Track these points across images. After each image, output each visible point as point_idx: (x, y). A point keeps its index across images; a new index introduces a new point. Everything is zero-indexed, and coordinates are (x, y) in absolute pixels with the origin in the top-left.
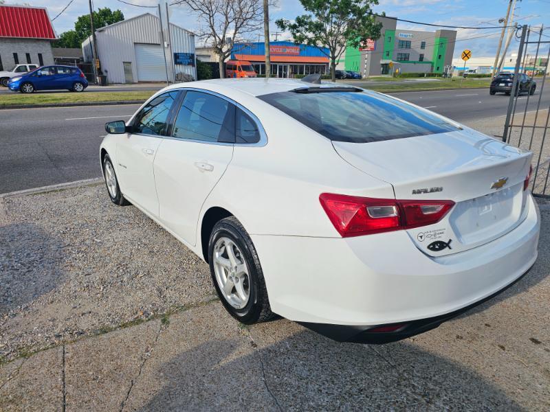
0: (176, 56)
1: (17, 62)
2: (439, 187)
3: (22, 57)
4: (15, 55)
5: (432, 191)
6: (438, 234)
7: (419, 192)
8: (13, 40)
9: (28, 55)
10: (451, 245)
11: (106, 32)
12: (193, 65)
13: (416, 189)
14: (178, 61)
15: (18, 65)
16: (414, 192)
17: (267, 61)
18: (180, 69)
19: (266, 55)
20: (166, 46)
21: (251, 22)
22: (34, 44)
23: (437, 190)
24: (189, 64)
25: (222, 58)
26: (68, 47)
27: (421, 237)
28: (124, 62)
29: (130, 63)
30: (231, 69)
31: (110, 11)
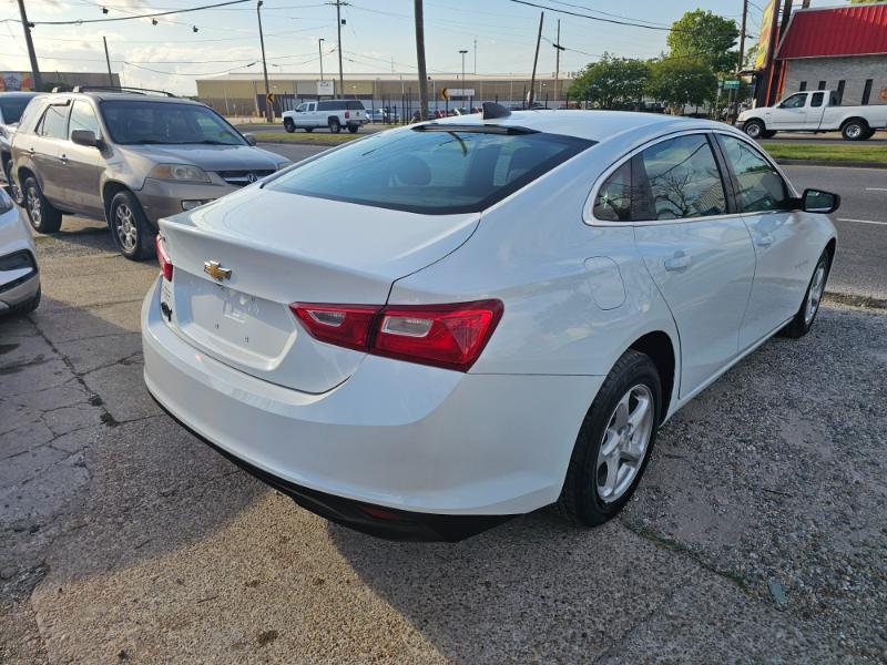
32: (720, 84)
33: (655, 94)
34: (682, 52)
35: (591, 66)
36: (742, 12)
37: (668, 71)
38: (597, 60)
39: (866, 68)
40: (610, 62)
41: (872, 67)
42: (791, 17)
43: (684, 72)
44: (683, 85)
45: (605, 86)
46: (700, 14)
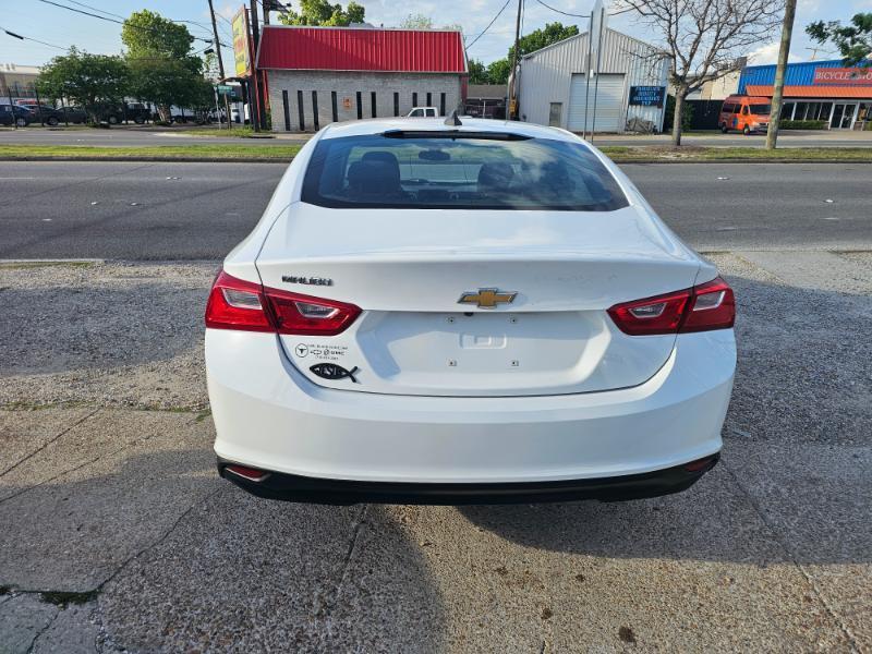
0: (634, 91)
1: (415, 105)
2: (327, 277)
3: (422, 98)
4: (415, 95)
5: (313, 282)
6: (333, 353)
7: (292, 280)
8: (415, 76)
9: (429, 95)
10: (357, 376)
11: (535, 60)
12: (660, 106)
13: (289, 275)
14: (636, 99)
15: (415, 109)
16: (284, 279)
17: (776, 95)
18: (637, 112)
19: (777, 84)
20: (592, 75)
21: (749, 28)
22: (440, 81)
23: (322, 282)
24: (653, 104)
25: (682, 93)
26: (493, 83)
27: (302, 350)
28: (552, 104)
29: (560, 104)
30: (730, 111)
31: (561, 27)
32: (215, 89)
33: (138, 96)
34: (142, 53)
35: (60, 59)
36: (211, 21)
37: (147, 72)
38: (64, 54)
39: (328, 82)
40: (81, 57)
41: (334, 81)
42: (260, 33)
43: (163, 74)
44: (166, 86)
45: (81, 82)
46: (150, 16)
